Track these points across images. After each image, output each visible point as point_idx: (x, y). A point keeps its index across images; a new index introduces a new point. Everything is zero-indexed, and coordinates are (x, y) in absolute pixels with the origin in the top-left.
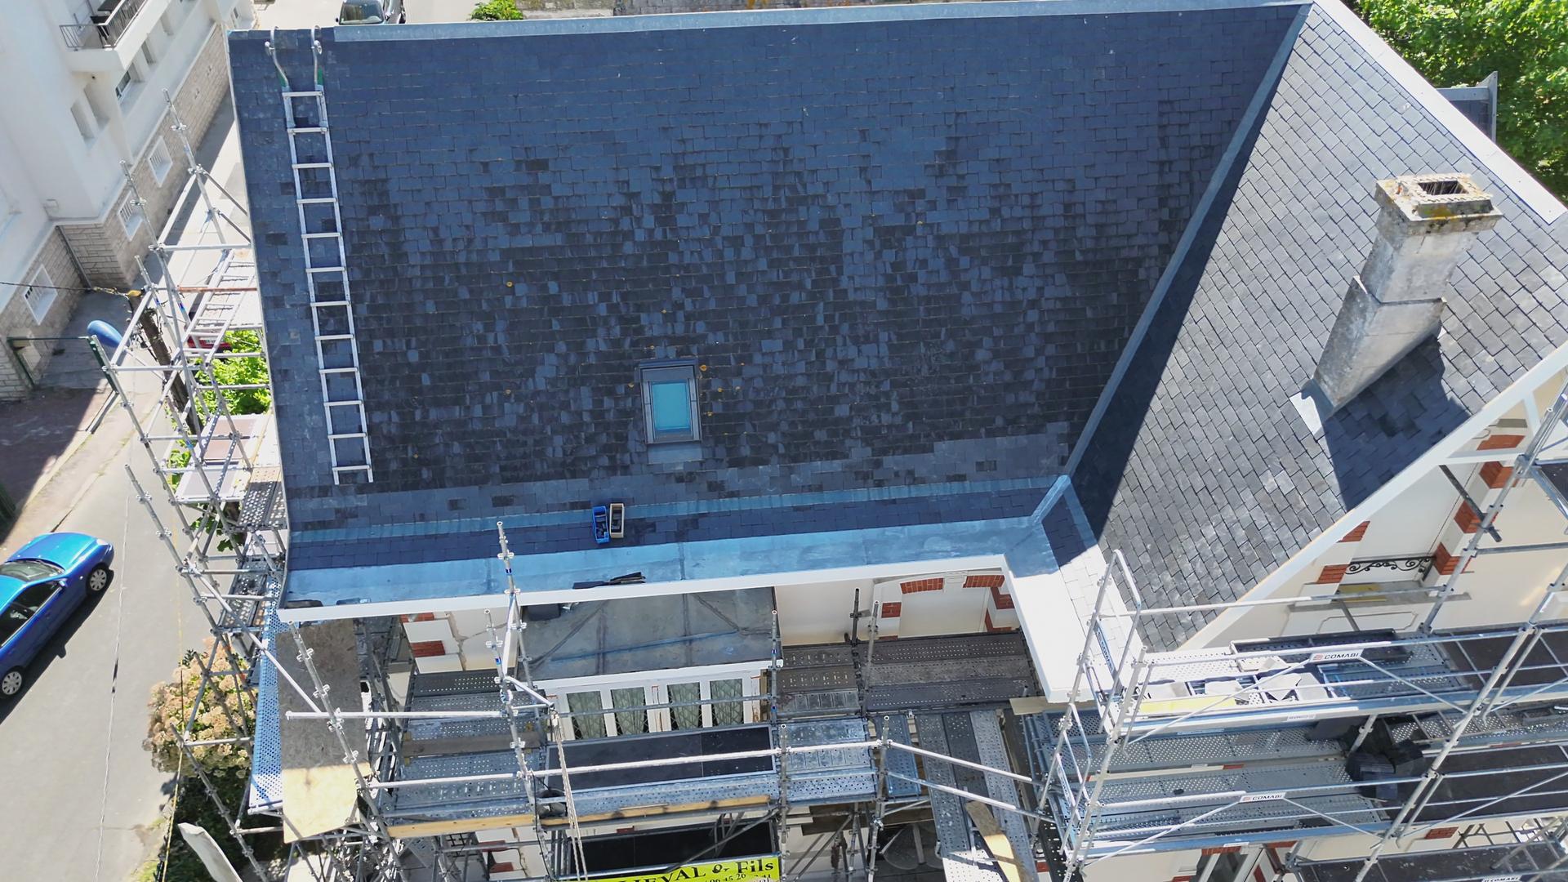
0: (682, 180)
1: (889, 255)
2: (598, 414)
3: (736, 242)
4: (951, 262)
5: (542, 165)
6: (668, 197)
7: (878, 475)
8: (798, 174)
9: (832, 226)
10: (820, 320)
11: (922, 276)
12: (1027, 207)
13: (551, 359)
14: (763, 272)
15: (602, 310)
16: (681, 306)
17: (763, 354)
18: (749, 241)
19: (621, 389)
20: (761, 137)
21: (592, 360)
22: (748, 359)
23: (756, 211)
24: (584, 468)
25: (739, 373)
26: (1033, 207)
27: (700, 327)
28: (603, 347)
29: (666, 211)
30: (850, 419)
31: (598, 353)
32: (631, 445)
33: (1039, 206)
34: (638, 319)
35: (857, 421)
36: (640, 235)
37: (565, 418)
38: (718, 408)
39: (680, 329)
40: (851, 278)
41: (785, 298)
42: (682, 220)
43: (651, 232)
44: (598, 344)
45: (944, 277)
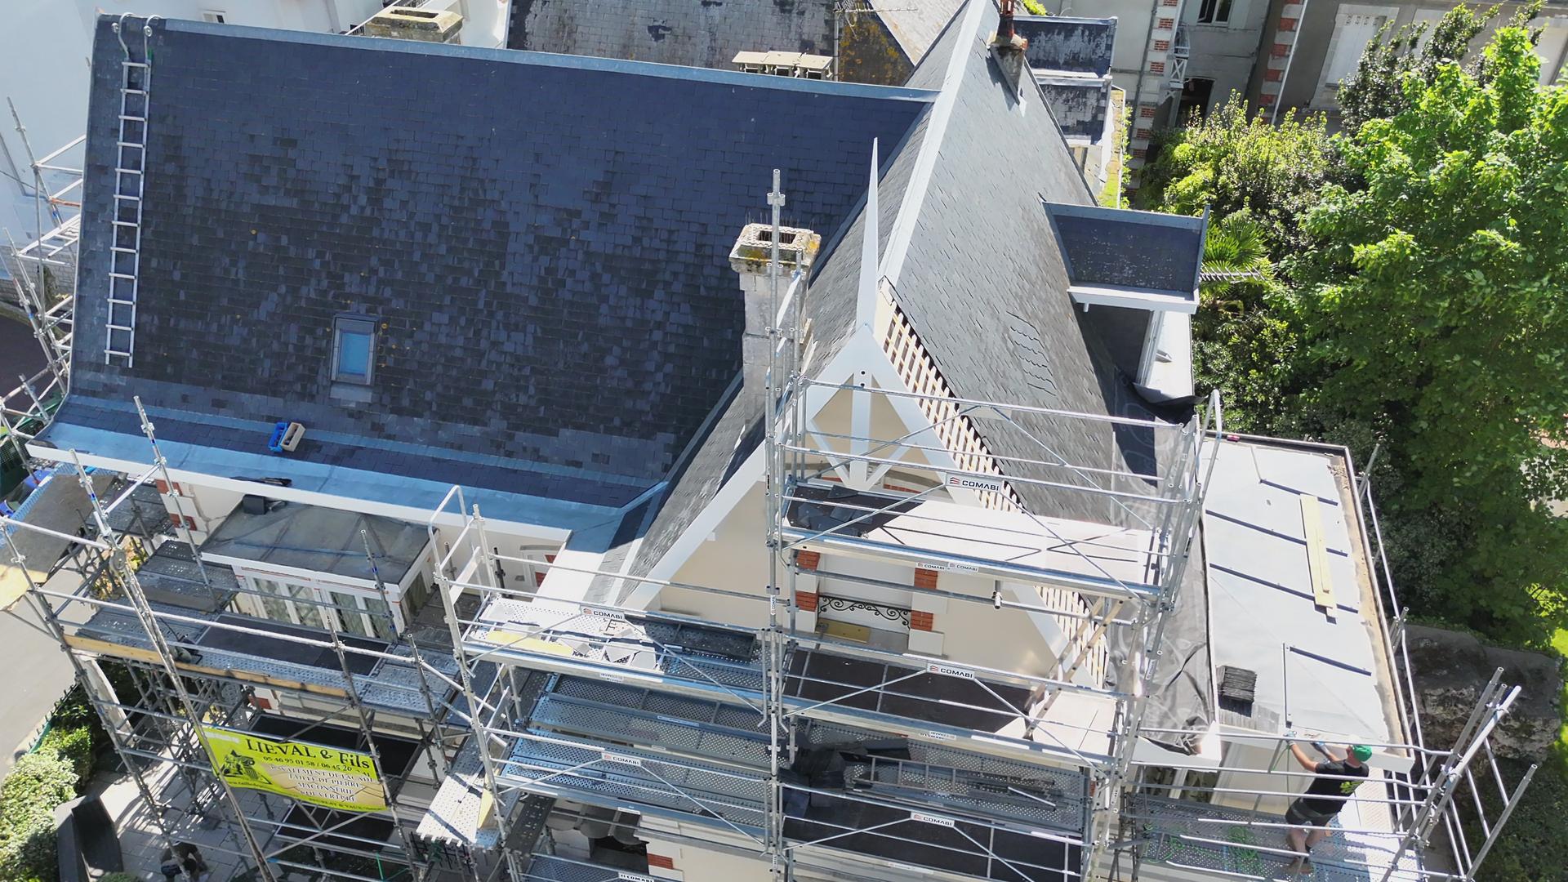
0: (392, 172)
1: (544, 260)
2: (300, 348)
3: (426, 228)
4: (595, 277)
5: (293, 143)
6: (379, 182)
7: (509, 446)
8: (482, 181)
9: (501, 227)
10: (481, 305)
11: (569, 281)
12: (664, 240)
13: (274, 296)
14: (442, 256)
15: (317, 264)
16: (376, 272)
17: (433, 324)
18: (435, 228)
19: (320, 332)
20: (457, 146)
21: (303, 304)
22: (421, 327)
23: (444, 205)
24: (282, 389)
25: (411, 335)
26: (669, 241)
27: (388, 292)
28: (313, 295)
29: (376, 195)
30: (494, 392)
31: (308, 299)
32: (319, 378)
33: (676, 242)
34: (342, 277)
35: (498, 396)
36: (354, 210)
37: (275, 346)
38: (390, 361)
39: (372, 291)
40: (511, 274)
41: (456, 280)
42: (388, 203)
43: (363, 208)
44: (309, 291)
45: (588, 287)
